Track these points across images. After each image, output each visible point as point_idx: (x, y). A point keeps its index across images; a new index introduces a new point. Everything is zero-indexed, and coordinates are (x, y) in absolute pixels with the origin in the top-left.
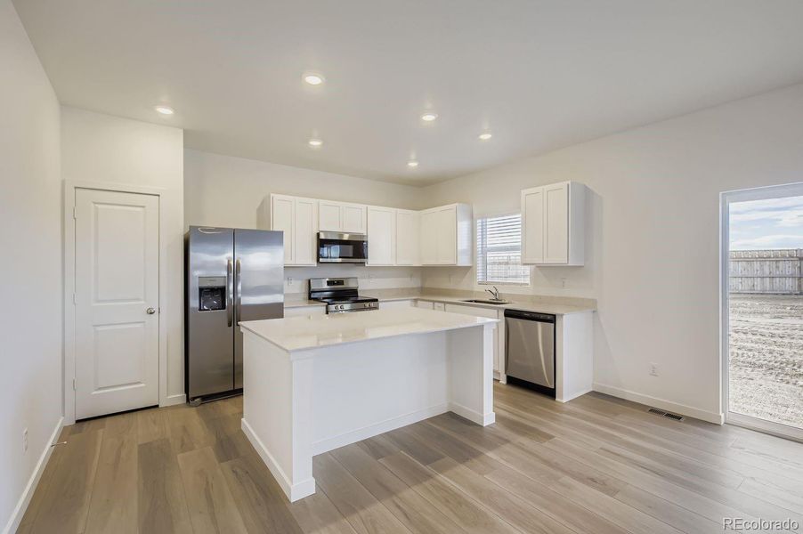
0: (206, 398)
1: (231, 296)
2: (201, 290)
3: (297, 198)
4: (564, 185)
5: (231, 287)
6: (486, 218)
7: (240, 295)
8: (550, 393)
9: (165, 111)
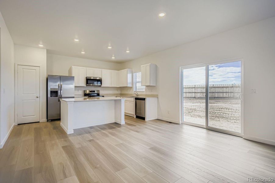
0: (53, 120)
1: (59, 94)
2: (51, 92)
3: (80, 67)
4: (149, 64)
5: (59, 92)
6: (136, 73)
7: (62, 94)
8: (143, 119)
9: (41, 46)
